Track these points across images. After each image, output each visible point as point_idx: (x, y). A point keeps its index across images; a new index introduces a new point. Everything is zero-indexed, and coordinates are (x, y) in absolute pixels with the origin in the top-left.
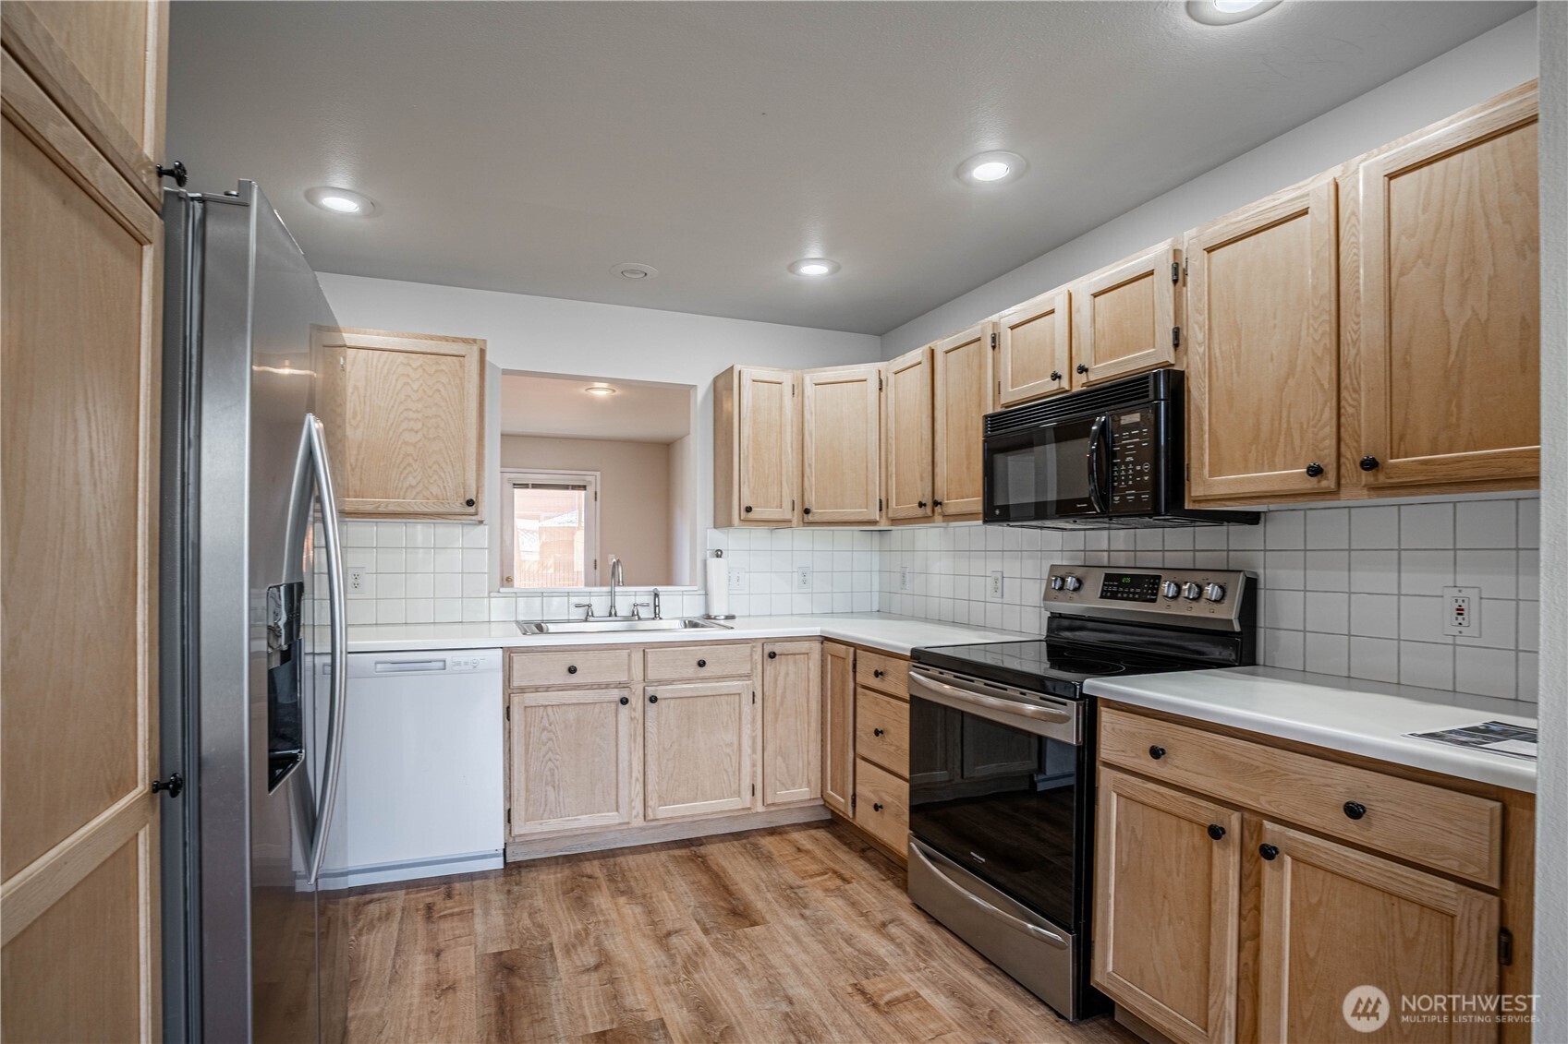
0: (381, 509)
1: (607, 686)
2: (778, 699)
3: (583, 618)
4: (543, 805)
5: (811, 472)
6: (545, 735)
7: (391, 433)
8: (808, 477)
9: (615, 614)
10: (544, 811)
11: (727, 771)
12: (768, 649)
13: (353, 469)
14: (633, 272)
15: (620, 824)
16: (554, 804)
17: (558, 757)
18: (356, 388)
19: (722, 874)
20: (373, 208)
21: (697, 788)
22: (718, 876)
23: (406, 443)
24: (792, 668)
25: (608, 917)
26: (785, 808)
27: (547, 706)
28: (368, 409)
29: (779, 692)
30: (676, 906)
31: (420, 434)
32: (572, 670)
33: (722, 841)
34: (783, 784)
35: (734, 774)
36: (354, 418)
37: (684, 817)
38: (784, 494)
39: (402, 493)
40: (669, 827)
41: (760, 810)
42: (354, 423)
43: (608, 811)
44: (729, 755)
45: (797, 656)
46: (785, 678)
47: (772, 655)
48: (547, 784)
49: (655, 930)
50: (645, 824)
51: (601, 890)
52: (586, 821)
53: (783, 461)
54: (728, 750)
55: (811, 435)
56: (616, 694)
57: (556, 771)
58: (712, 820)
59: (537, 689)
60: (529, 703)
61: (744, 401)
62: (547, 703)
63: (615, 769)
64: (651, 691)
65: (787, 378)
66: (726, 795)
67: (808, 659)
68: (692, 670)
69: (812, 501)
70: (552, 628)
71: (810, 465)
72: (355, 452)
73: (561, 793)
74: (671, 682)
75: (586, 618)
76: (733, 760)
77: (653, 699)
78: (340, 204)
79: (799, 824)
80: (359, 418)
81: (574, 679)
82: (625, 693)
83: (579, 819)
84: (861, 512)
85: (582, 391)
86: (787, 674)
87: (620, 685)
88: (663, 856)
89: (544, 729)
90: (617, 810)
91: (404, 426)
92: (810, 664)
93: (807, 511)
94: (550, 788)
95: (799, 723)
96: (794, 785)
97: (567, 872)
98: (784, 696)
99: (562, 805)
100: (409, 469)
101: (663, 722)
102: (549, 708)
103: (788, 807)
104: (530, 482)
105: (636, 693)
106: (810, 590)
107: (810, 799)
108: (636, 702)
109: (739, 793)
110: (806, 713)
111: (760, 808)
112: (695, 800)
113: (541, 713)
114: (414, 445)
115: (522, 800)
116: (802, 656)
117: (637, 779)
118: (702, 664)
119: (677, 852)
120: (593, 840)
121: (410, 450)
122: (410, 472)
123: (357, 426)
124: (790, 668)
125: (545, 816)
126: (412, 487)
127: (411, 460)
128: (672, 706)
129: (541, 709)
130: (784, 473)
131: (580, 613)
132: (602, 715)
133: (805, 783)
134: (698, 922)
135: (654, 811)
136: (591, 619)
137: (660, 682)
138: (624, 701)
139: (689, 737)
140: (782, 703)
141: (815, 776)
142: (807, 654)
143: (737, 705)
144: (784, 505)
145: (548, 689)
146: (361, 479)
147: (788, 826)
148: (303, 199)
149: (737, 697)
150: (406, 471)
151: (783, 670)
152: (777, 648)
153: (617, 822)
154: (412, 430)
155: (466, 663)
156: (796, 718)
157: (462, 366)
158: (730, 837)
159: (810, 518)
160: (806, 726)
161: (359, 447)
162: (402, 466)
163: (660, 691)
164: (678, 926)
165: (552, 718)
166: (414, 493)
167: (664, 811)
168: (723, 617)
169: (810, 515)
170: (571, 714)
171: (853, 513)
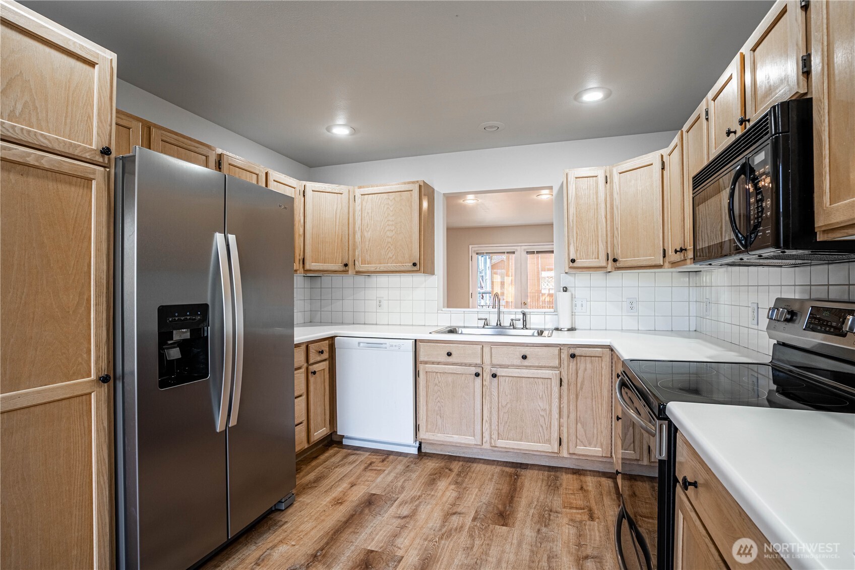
0: (378, 270)
1: (470, 365)
2: (579, 385)
3: (482, 326)
4: (435, 425)
5: (618, 234)
6: (436, 388)
7: (382, 232)
8: (616, 237)
9: (500, 325)
10: (436, 428)
11: (542, 426)
12: (572, 351)
13: (367, 251)
14: (491, 127)
15: (475, 445)
16: (440, 426)
17: (442, 401)
18: (368, 213)
19: (518, 489)
20: (354, 131)
21: (522, 433)
22: (515, 490)
23: (388, 237)
24: (589, 366)
25: (436, 494)
26: (584, 458)
27: (437, 372)
28: (372, 222)
29: (580, 380)
30: (475, 499)
31: (394, 232)
32: (449, 354)
33: (539, 470)
34: (582, 442)
35: (547, 428)
36: (367, 227)
37: (513, 449)
38: (600, 249)
39: (386, 261)
40: (510, 453)
41: (565, 456)
42: (367, 229)
43: (469, 436)
44: (543, 416)
45: (593, 358)
46: (584, 372)
47: (573, 356)
48: (437, 414)
49: (450, 509)
50: (491, 448)
51: (448, 478)
52: (456, 439)
53: (599, 228)
54: (542, 413)
55: (617, 208)
56: (474, 370)
57: (442, 408)
58: (534, 455)
59: (433, 363)
60: (427, 370)
61: (570, 192)
62: (437, 371)
63: (473, 413)
64: (494, 370)
65: (600, 173)
66: (541, 441)
67: (602, 360)
68: (519, 361)
69: (619, 255)
70: (465, 331)
71: (617, 229)
72: (368, 243)
73: (444, 421)
74: (507, 367)
75: (484, 326)
76: (547, 420)
77: (494, 376)
78: (341, 131)
79: (599, 472)
80: (369, 227)
81: (450, 359)
82: (479, 370)
83: (453, 437)
84: (650, 259)
85: (534, 197)
86: (586, 369)
87: (476, 365)
88: (498, 469)
89: (436, 385)
90: (474, 437)
91: (387, 229)
92: (603, 365)
93: (615, 260)
94: (438, 417)
95: (594, 403)
96: (590, 444)
97: (443, 464)
98: (582, 383)
99: (445, 427)
100: (389, 249)
101: (502, 390)
102: (439, 374)
103: (587, 458)
104: (535, 251)
105: (487, 371)
106: (637, 314)
107: (602, 457)
108: (487, 376)
109: (549, 441)
110: (599, 397)
111: (565, 454)
112: (521, 440)
113: (434, 376)
114: (391, 237)
115: (425, 420)
116: (597, 358)
117: (487, 421)
118: (524, 357)
119: (508, 469)
120: (465, 450)
121: (390, 240)
122: (390, 251)
123: (368, 232)
124: (588, 365)
125: (436, 431)
126: (390, 258)
127: (390, 245)
128: (507, 380)
129: (434, 374)
130: (600, 236)
131: (481, 323)
132: (466, 381)
133: (599, 444)
134: (476, 512)
135: (495, 441)
136: (486, 327)
137: (501, 366)
138: (477, 375)
139: (517, 401)
140: (582, 388)
141: (606, 441)
142: (601, 357)
143: (549, 386)
144: (600, 256)
145: (438, 363)
146: (370, 256)
147: (590, 471)
148: (325, 131)
149: (549, 380)
150: (388, 251)
151: (582, 367)
152: (578, 352)
153: (474, 443)
154: (390, 230)
155: (395, 346)
156: (592, 400)
157: (411, 196)
158: (547, 469)
159: (618, 264)
160: (600, 406)
161: (369, 240)
162: (386, 248)
163: (499, 372)
164: (463, 511)
165: (440, 379)
166: (391, 261)
167: (501, 443)
168: (566, 329)
169: (618, 263)
170: (450, 379)
171: (645, 260)
